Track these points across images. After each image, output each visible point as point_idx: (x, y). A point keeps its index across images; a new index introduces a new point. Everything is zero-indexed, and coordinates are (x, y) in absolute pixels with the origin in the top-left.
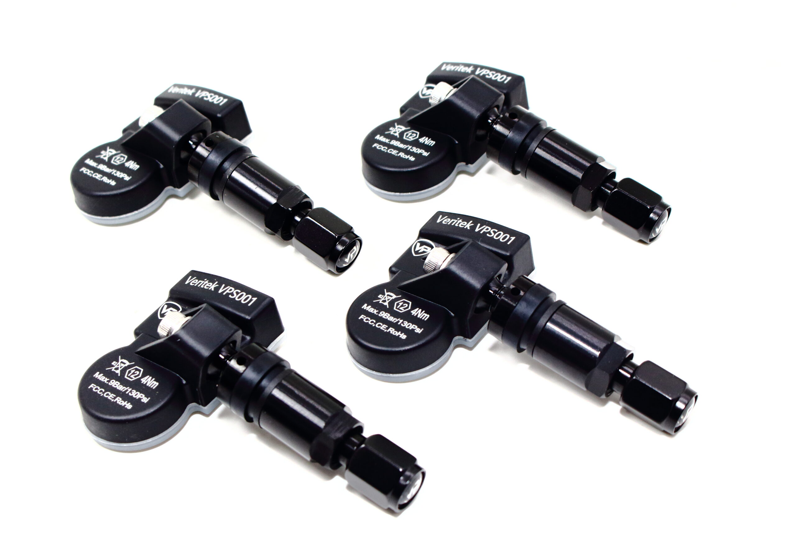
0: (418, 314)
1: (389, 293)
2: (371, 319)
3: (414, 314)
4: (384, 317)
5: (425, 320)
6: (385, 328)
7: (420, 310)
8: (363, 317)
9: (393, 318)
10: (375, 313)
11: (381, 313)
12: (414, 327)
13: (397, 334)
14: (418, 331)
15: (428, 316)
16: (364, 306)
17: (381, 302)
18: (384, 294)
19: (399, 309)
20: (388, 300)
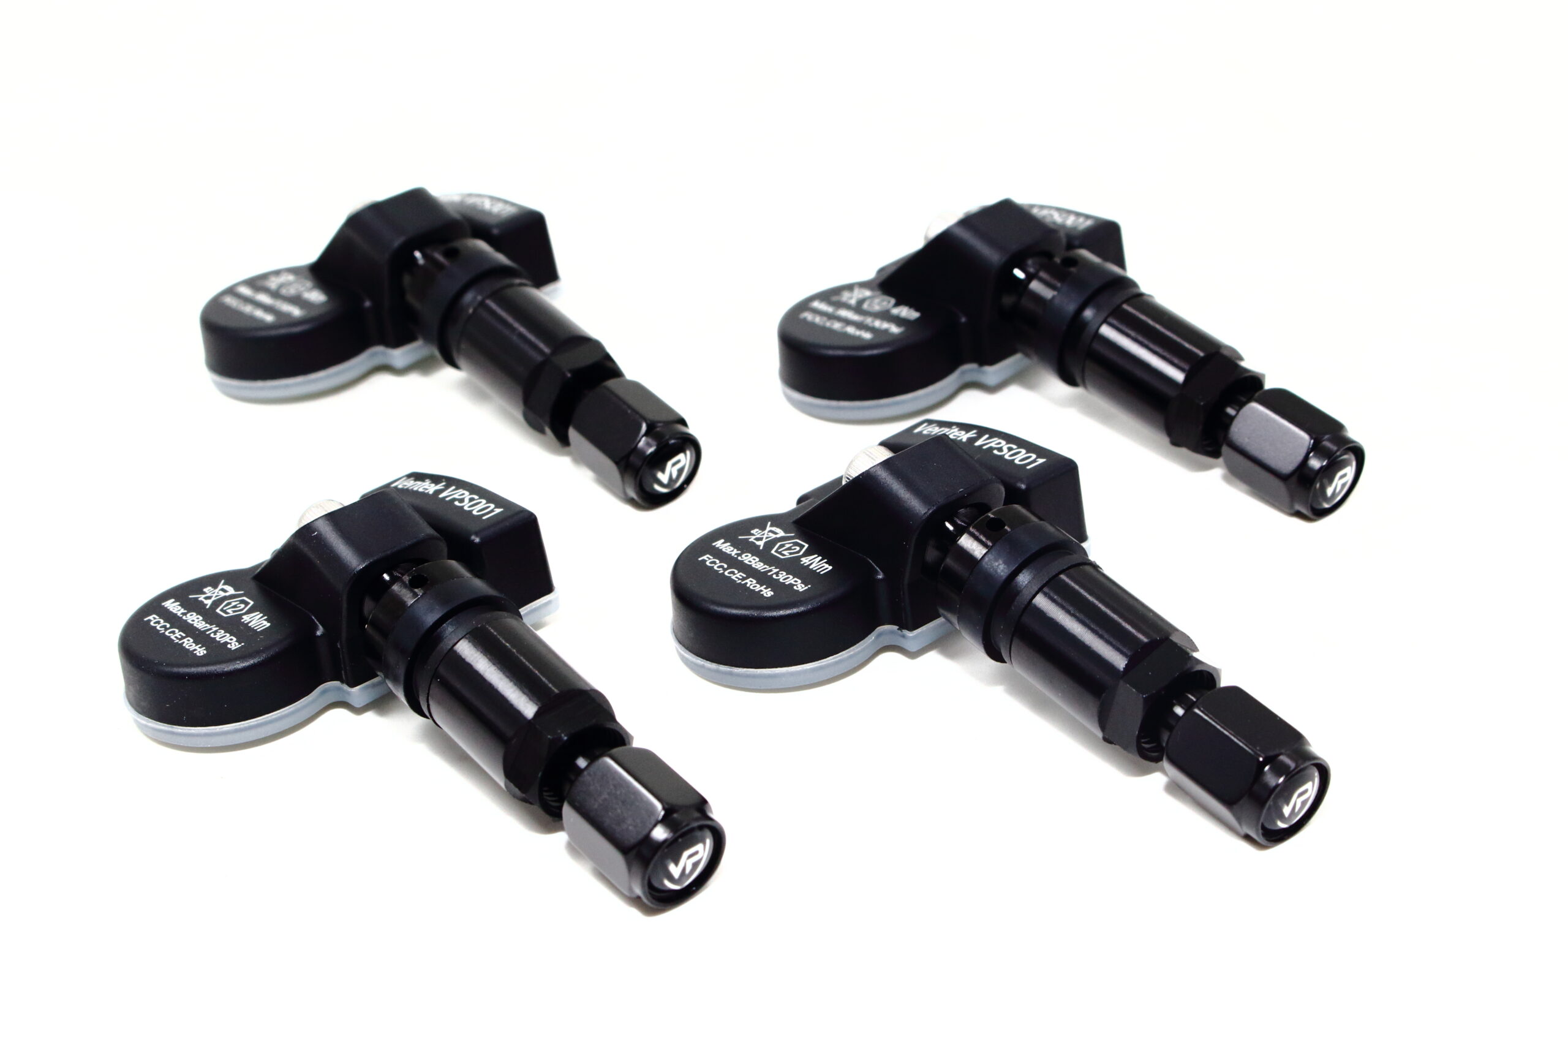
0: (812, 564)
2: (720, 563)
3: (805, 563)
4: (746, 562)
5: (822, 573)
6: (741, 578)
7: (820, 558)
8: (708, 558)
9: (762, 564)
10: (733, 555)
11: (743, 556)
12: (796, 581)
13: (758, 588)
14: (800, 587)
15: (831, 568)
16: (719, 544)
17: (752, 539)
18: (763, 528)
19: (780, 553)
20: (767, 538)
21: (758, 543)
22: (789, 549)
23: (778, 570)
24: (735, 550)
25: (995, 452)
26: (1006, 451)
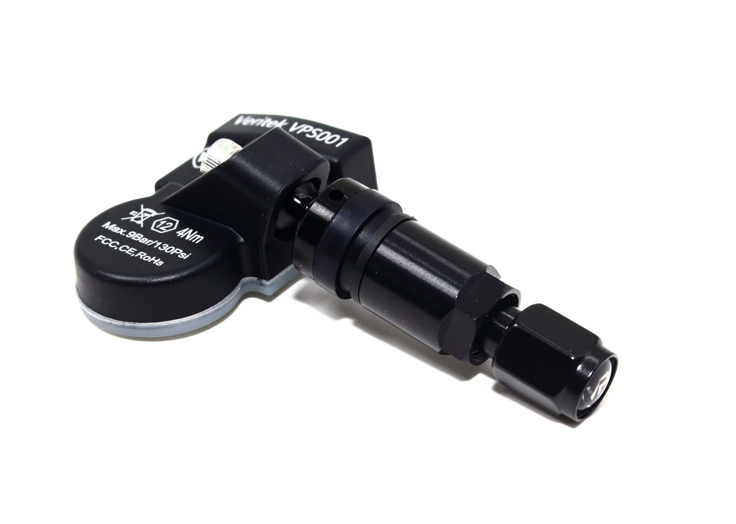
0: (186, 235)
1: (147, 210)
2: (113, 241)
3: (181, 235)
4: (133, 238)
5: (197, 242)
6: (133, 252)
7: (191, 231)
8: (101, 238)
9: (147, 239)
10: (121, 234)
11: (130, 233)
12: (178, 251)
13: (150, 259)
14: (183, 256)
15: (202, 238)
16: (107, 225)
17: (132, 219)
18: (139, 210)
19: (158, 229)
20: (144, 218)
21: (138, 222)
22: (164, 225)
23: (161, 243)
24: (122, 230)
25: (308, 136)
26: (316, 135)
